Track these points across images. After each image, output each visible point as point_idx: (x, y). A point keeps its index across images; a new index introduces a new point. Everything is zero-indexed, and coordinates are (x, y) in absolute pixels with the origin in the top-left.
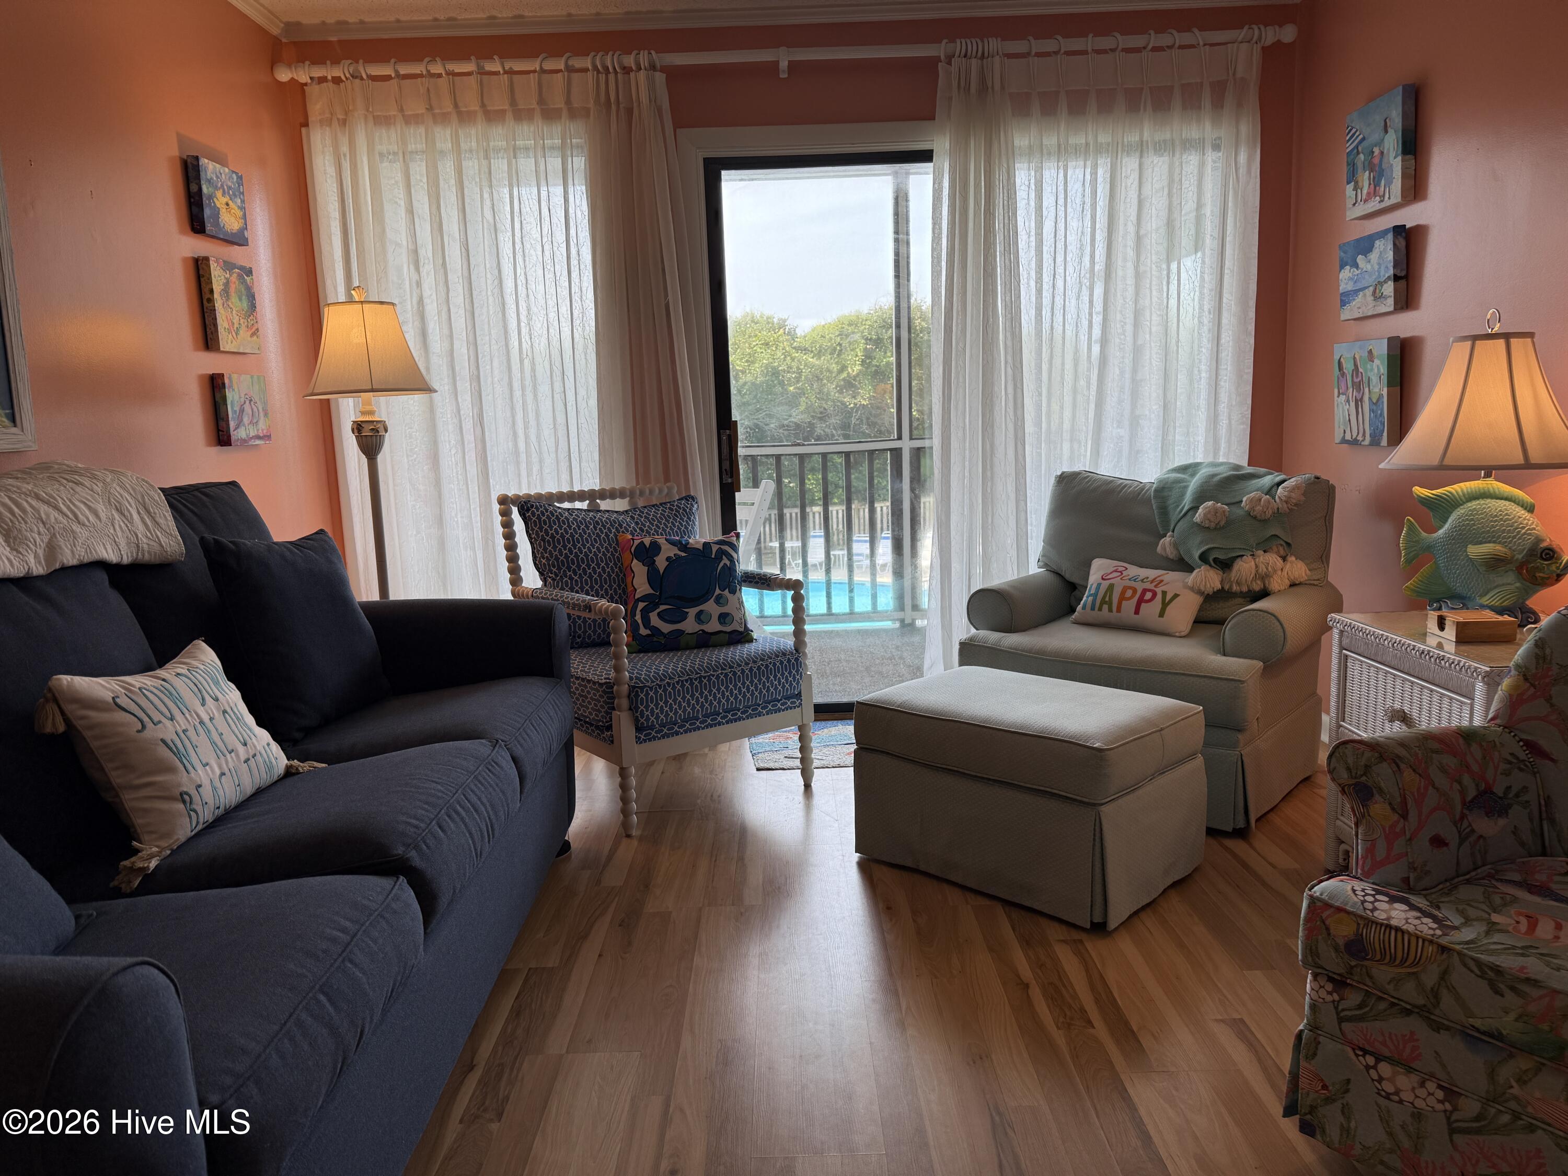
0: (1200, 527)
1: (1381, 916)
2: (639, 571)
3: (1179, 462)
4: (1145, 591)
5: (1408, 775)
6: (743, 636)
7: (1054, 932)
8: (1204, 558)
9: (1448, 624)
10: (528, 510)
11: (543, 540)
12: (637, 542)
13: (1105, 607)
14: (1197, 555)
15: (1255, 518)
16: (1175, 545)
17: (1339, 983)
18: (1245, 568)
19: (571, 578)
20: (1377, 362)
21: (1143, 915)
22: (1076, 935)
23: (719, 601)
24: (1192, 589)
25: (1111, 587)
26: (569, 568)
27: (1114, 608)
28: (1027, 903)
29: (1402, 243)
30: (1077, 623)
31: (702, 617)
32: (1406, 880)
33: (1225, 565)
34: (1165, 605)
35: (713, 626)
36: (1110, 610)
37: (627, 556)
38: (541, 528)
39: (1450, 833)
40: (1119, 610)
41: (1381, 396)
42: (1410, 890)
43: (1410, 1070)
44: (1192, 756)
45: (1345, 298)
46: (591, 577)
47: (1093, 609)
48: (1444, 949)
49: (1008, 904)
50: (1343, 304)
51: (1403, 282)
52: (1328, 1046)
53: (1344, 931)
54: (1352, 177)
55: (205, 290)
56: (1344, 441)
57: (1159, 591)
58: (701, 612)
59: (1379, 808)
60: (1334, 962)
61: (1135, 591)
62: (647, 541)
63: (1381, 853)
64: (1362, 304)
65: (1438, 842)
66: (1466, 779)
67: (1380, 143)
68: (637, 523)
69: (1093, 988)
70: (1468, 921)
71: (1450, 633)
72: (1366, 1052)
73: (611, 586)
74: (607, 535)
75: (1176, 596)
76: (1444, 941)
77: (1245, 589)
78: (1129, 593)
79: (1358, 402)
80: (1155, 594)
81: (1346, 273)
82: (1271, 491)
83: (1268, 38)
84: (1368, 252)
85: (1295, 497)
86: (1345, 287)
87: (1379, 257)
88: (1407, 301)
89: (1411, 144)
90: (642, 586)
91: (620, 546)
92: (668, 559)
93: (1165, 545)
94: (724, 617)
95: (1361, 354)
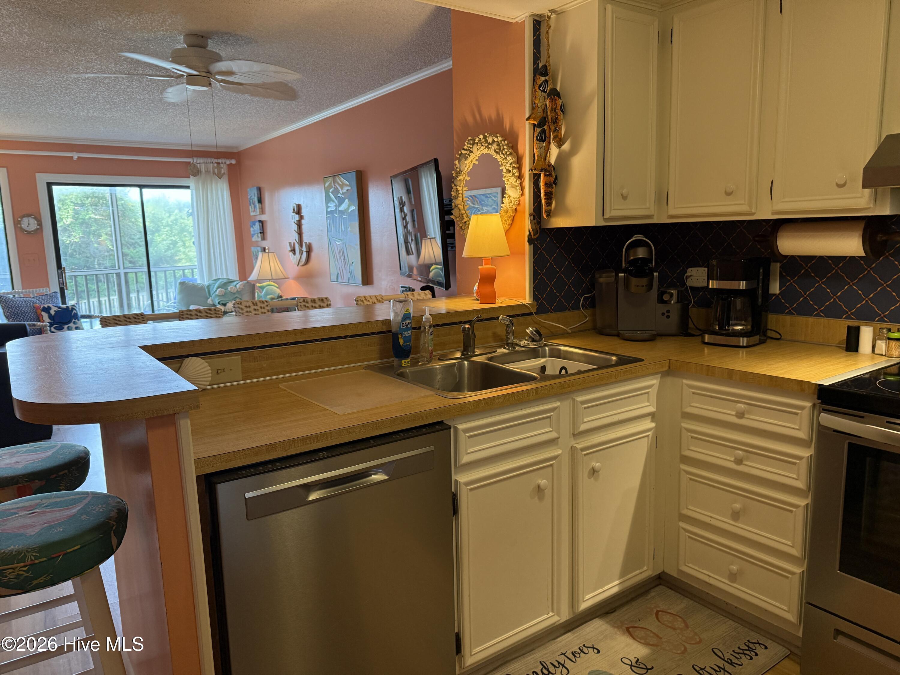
0: (218, 295)
2: (45, 315)
3: (214, 278)
8: (219, 303)
11: (8, 307)
12: (42, 307)
14: (217, 302)
15: (232, 293)
16: (212, 300)
18: (229, 305)
19: (20, 319)
23: (76, 323)
26: (19, 315)
29: (261, 224)
37: (39, 311)
38: (7, 304)
45: (253, 235)
50: (252, 237)
51: (262, 234)
54: (250, 205)
58: (69, 326)
62: (46, 306)
64: (255, 239)
67: (254, 199)
68: (39, 301)
74: (30, 305)
81: (252, 229)
82: (235, 286)
83: (228, 162)
84: (255, 225)
85: (242, 287)
86: (252, 233)
87: (257, 226)
88: (264, 238)
89: (260, 201)
90: (47, 320)
91: (36, 308)
92: (55, 311)
93: (210, 301)
94: (77, 328)
95: (257, 251)
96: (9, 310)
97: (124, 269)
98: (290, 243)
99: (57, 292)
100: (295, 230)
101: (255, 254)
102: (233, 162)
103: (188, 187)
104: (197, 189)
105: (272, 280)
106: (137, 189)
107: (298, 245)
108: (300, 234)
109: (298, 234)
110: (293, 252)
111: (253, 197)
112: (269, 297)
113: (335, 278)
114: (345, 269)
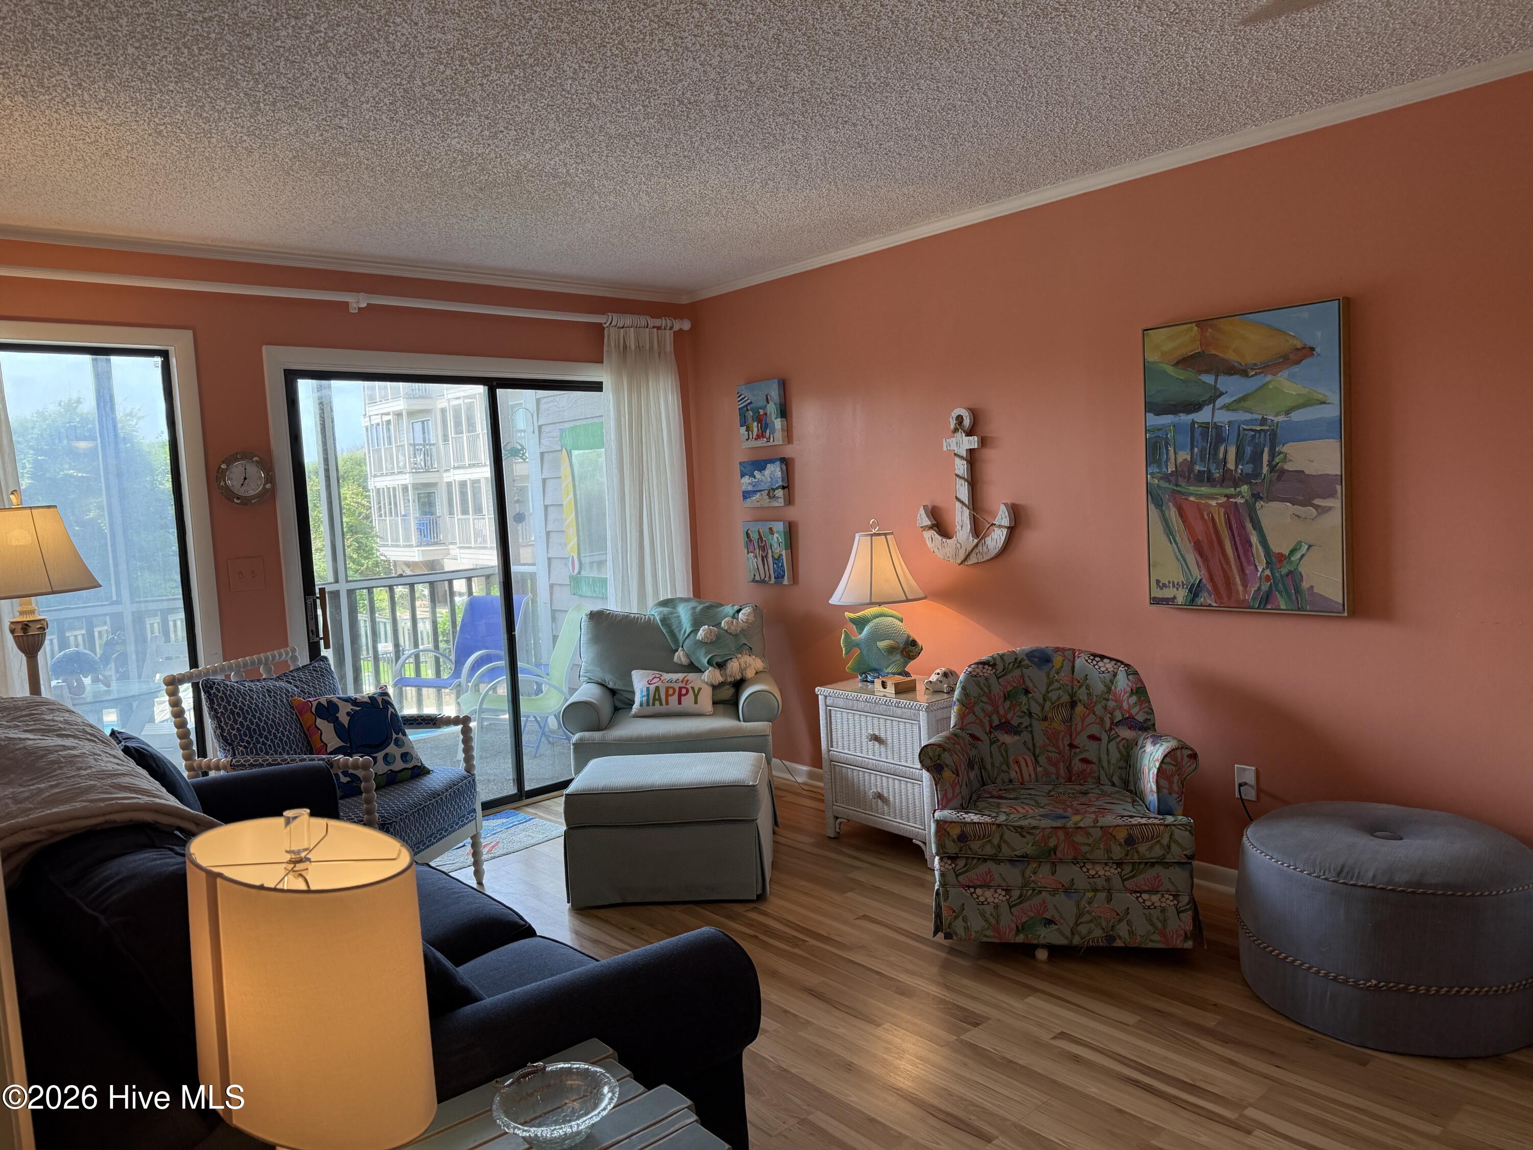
0: (702, 643)
1: (969, 821)
2: (326, 728)
4: (680, 689)
6: (421, 772)
7: (739, 907)
8: (709, 663)
9: (889, 685)
10: (211, 688)
11: (232, 712)
12: (315, 704)
13: (657, 703)
14: (705, 661)
15: (730, 634)
16: (687, 656)
17: (952, 858)
18: (734, 667)
19: (264, 744)
20: (776, 535)
23: (398, 743)
24: (707, 683)
25: (657, 688)
26: (261, 735)
27: (664, 702)
28: (703, 899)
29: (784, 466)
30: (636, 716)
31: (388, 759)
33: (721, 666)
34: (696, 697)
35: (398, 765)
36: (661, 704)
37: (308, 718)
38: (229, 702)
40: (667, 703)
41: (781, 555)
42: (969, 807)
43: (990, 887)
46: (281, 740)
47: (648, 705)
48: (999, 825)
50: (745, 498)
51: (787, 489)
52: (952, 891)
53: (955, 832)
54: (742, 424)
56: (754, 581)
57: (689, 687)
58: (386, 755)
59: (947, 774)
60: (952, 848)
61: (674, 689)
62: (323, 700)
63: (950, 795)
68: (297, 687)
69: (787, 925)
71: (891, 690)
72: (969, 887)
73: (297, 746)
74: (282, 701)
75: (700, 689)
76: (998, 822)
78: (671, 691)
79: (764, 558)
80: (687, 690)
81: (746, 480)
82: (736, 616)
83: (674, 326)
84: (759, 469)
86: (747, 488)
87: (769, 473)
88: (789, 501)
90: (333, 742)
91: (299, 710)
92: (348, 714)
93: (680, 656)
94: (405, 756)
95: (764, 529)
96: (235, 721)
97: (347, 581)
98: (925, 507)
100: (954, 475)
102: (685, 325)
103: (597, 386)
104: (622, 390)
106: (484, 389)
107: (965, 512)
109: (969, 484)
110: (940, 529)
112: (882, 644)
113: (1181, 595)
114: (1242, 570)
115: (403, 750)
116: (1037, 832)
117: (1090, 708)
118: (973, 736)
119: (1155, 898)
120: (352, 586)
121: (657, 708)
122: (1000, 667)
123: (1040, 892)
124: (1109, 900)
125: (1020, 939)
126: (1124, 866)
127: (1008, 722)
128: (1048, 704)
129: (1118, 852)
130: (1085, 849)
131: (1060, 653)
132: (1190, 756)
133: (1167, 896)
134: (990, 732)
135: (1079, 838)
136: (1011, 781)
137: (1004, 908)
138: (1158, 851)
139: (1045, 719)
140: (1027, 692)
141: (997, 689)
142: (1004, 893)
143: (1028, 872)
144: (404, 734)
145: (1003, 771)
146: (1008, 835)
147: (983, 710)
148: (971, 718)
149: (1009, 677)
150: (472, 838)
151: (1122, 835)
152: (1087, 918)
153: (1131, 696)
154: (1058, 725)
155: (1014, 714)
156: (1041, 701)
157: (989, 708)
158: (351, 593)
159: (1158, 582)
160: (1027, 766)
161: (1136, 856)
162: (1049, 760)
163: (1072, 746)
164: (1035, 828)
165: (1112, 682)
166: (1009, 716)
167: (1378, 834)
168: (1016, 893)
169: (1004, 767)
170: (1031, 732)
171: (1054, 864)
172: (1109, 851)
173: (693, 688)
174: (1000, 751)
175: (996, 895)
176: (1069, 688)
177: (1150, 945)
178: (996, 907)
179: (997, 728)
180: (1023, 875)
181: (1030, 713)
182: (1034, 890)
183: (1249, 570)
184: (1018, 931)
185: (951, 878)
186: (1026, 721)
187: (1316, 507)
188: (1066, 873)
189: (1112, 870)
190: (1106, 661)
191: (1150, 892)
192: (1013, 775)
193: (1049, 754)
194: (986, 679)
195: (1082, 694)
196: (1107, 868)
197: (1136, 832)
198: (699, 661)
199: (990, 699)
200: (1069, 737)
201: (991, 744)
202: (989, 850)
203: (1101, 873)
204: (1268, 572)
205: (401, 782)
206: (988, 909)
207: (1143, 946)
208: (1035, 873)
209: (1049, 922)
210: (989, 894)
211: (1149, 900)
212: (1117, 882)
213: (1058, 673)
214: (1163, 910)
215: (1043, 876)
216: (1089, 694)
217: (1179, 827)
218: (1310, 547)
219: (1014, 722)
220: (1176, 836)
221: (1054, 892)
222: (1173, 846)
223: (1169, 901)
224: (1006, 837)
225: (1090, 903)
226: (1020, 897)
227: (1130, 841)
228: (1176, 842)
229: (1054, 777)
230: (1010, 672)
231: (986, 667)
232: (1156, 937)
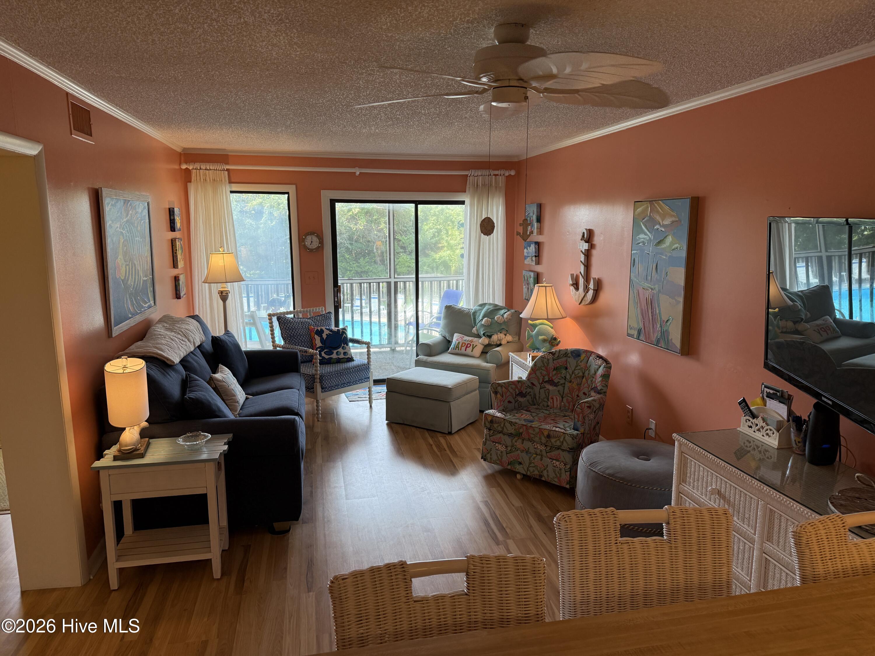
0: (483, 325)
1: (496, 415)
2: (317, 338)
3: (481, 302)
4: (468, 344)
5: (504, 389)
6: (351, 360)
7: (439, 435)
8: (484, 334)
9: (531, 356)
10: (280, 319)
11: (285, 329)
12: (316, 329)
13: (457, 349)
14: (482, 334)
15: (498, 323)
16: (477, 330)
17: (490, 430)
18: (495, 338)
19: (295, 341)
20: (531, 279)
21: (461, 431)
22: (444, 435)
23: (343, 348)
24: (481, 344)
25: (459, 343)
26: (294, 338)
28: (433, 429)
29: (537, 247)
30: (449, 353)
31: (338, 353)
32: (503, 410)
33: (490, 337)
34: (473, 348)
35: (341, 356)
36: (459, 350)
37: (313, 334)
38: (285, 325)
39: (513, 401)
40: (461, 350)
41: (532, 289)
42: (504, 411)
43: (501, 444)
44: (475, 390)
45: (526, 258)
47: (454, 349)
48: (505, 419)
49: (428, 430)
50: (525, 259)
51: (537, 257)
52: (488, 442)
53: (489, 419)
55: (174, 250)
56: (525, 299)
57: (472, 344)
58: (338, 351)
59: (499, 396)
60: (488, 425)
61: (465, 344)
62: (319, 329)
63: (500, 405)
64: (527, 261)
65: (509, 402)
66: (517, 390)
67: (532, 217)
68: (314, 322)
69: (447, 444)
70: (511, 415)
71: (530, 358)
72: (494, 442)
73: (307, 343)
74: (305, 327)
75: (476, 346)
77: (495, 344)
78: (464, 345)
79: (528, 289)
80: (471, 345)
81: (525, 250)
82: (503, 316)
83: (507, 174)
84: (530, 246)
85: (509, 317)
86: (525, 254)
87: (532, 249)
88: (538, 263)
89: (539, 220)
90: (318, 343)
91: (310, 331)
92: (327, 335)
93: (474, 330)
94: (345, 353)
95: (528, 275)
96: (286, 332)
98: (572, 275)
99: (331, 313)
100: (581, 261)
101: (526, 278)
102: (513, 173)
103: (462, 203)
104: (472, 205)
105: (547, 319)
106: (413, 205)
107: (583, 280)
108: (587, 265)
109: (585, 265)
110: (575, 286)
111: (531, 214)
112: (541, 337)
113: (635, 333)
114: (653, 327)
115: (345, 351)
116: (516, 425)
117: (587, 380)
118: (532, 384)
119: (558, 463)
120: (396, 280)
121: (457, 351)
122: (556, 355)
123: (518, 450)
124: (541, 460)
125: (509, 467)
126: (547, 447)
127: (552, 380)
128: (573, 375)
129: (544, 440)
130: (532, 436)
131: (585, 353)
132: (588, 407)
133: (562, 463)
134: (542, 383)
135: (531, 431)
136: (548, 406)
137: (504, 453)
138: (558, 443)
139: (570, 382)
140: (566, 368)
141: (551, 365)
142: (505, 447)
143: (514, 441)
144: (347, 345)
145: (544, 401)
146: (507, 424)
147: (541, 373)
148: (534, 375)
149: (559, 360)
150: (369, 388)
151: (546, 433)
152: (532, 465)
153: (600, 377)
154: (574, 385)
155: (557, 377)
156: (571, 373)
157: (545, 373)
158: (396, 283)
159: (630, 326)
160: (557, 401)
161: (550, 443)
162: (567, 400)
163: (578, 396)
164: (516, 423)
165: (598, 370)
166: (554, 378)
167: (641, 457)
168: (509, 448)
169: (546, 400)
170: (564, 387)
171: (523, 440)
172: (540, 439)
173: (473, 345)
174: (545, 393)
175: (502, 448)
176: (583, 370)
177: (554, 483)
178: (502, 452)
179: (546, 382)
180: (512, 441)
181: (566, 378)
182: (516, 449)
183: (655, 326)
184: (509, 464)
185: (488, 437)
186: (562, 381)
187: (676, 300)
188: (528, 445)
189: (543, 447)
190: (601, 360)
191: (557, 460)
192: (549, 404)
193: (568, 398)
194: (548, 360)
195: (586, 374)
196: (541, 446)
197: (551, 433)
198: (481, 334)
199: (546, 368)
200: (578, 392)
201: (541, 388)
202: (500, 429)
203: (539, 447)
204: (660, 329)
205: (342, 362)
206: (499, 452)
207: (551, 482)
208: (516, 442)
209: (520, 463)
210: (500, 446)
211: (555, 463)
212: (544, 453)
213: (581, 362)
214: (560, 469)
215: (519, 444)
216: (589, 374)
217: (569, 435)
218: (673, 319)
219: (556, 381)
220: (566, 438)
221: (522, 451)
222: (564, 443)
223: (562, 466)
224: (506, 424)
225: (534, 459)
226: (510, 450)
227: (549, 436)
228: (565, 441)
229: (567, 408)
230: (561, 358)
231: (550, 354)
232: (556, 480)
